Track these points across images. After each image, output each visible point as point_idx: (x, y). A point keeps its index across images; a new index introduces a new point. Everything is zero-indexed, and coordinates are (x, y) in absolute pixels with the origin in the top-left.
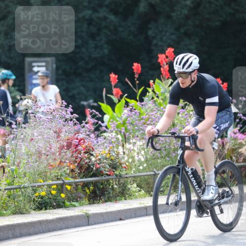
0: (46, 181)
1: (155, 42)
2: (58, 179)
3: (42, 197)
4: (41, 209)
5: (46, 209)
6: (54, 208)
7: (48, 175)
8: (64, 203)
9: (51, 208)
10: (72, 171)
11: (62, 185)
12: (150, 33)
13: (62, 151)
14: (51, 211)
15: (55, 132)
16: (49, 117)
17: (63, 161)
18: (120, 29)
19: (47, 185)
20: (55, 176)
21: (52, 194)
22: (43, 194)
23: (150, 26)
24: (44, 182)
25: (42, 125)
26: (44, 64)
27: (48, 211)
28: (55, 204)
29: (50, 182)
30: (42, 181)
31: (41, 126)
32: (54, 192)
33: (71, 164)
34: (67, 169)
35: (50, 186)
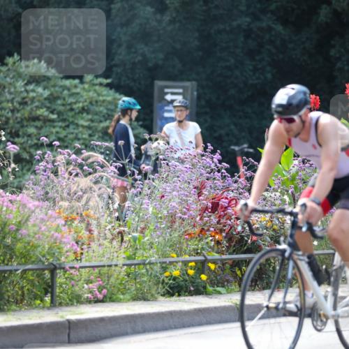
0: (181, 255)
1: (339, 65)
2: (197, 253)
3: (175, 279)
4: (172, 295)
5: (179, 295)
6: (191, 294)
7: (184, 247)
8: (205, 287)
9: (187, 293)
10: (218, 243)
11: (204, 263)
12: (333, 52)
13: (205, 215)
14: (187, 298)
15: (195, 188)
16: (188, 166)
17: (206, 228)
18: (291, 46)
19: (183, 262)
20: (194, 250)
21: (188, 275)
22: (176, 273)
23: (333, 42)
24: (178, 257)
25: (178, 177)
26: (181, 91)
27: (182, 298)
28: (192, 289)
29: (187, 257)
30: (175, 255)
31: (176, 179)
32: (191, 272)
33: (217, 233)
34: (211, 240)
35: (186, 263)
